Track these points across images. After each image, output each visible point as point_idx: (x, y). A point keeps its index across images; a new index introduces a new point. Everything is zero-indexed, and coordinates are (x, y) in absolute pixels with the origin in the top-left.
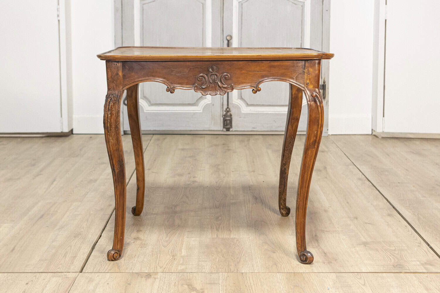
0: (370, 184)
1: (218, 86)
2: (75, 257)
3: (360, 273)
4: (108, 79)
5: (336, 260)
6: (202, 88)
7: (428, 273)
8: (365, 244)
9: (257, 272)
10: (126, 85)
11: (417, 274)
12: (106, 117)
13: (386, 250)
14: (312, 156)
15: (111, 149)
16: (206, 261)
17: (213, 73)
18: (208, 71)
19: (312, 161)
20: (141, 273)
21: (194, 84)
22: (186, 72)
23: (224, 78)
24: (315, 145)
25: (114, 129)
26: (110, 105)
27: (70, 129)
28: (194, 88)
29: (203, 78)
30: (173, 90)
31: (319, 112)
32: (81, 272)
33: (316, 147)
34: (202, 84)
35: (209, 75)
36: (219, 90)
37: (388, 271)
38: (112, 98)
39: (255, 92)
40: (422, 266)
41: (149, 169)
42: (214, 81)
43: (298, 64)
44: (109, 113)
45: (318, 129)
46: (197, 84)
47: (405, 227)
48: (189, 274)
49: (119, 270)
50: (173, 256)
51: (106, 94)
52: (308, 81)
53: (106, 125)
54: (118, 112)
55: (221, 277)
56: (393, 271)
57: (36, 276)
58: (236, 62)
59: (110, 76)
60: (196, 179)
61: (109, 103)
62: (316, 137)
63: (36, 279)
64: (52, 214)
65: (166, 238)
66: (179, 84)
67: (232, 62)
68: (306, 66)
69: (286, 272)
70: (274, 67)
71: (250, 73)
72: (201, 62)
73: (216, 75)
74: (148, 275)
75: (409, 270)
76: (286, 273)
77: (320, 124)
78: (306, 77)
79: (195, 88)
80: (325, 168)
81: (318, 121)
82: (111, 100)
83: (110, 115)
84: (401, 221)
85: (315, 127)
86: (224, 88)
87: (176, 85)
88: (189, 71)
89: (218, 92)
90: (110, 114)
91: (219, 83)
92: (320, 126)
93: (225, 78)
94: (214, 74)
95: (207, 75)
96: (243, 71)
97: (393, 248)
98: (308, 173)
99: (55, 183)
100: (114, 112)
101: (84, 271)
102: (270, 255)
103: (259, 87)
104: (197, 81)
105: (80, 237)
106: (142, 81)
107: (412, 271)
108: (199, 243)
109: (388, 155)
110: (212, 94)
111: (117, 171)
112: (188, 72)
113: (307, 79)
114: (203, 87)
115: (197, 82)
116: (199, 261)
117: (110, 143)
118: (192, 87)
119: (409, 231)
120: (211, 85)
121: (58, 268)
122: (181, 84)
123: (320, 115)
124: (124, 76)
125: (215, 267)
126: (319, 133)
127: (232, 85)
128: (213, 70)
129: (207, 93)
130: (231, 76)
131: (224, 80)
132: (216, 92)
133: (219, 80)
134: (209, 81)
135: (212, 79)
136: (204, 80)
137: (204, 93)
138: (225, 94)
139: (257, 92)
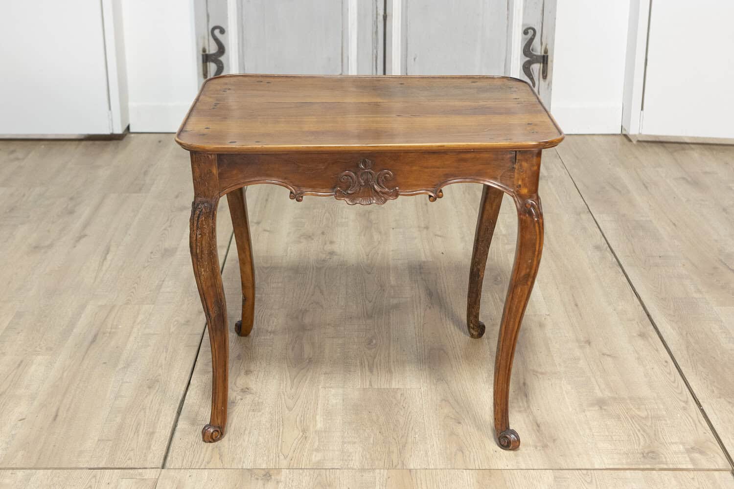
0: (614, 259)
1: (373, 190)
2: (153, 433)
3: (591, 469)
4: (194, 179)
5: (554, 440)
7: (694, 470)
8: (601, 403)
9: (433, 467)
10: (224, 188)
11: (677, 472)
12: (195, 238)
13: (633, 418)
14: (522, 296)
15: (204, 285)
16: (355, 443)
18: (357, 166)
19: (522, 304)
20: (255, 471)
21: (335, 187)
22: (322, 169)
23: (383, 178)
24: (527, 281)
25: (207, 255)
26: (200, 220)
27: (125, 127)
28: (334, 193)
29: (349, 178)
30: (301, 197)
31: (536, 231)
32: (163, 467)
33: (529, 283)
34: (348, 188)
35: (359, 174)
36: (375, 196)
37: (633, 467)
38: (202, 210)
40: (686, 455)
41: (258, 223)
42: (367, 181)
43: (504, 156)
44: (198, 232)
45: (534, 256)
46: (340, 187)
47: (666, 364)
48: (330, 472)
49: (222, 463)
50: (304, 431)
51: (193, 200)
52: (520, 183)
53: (194, 251)
54: (212, 231)
55: (377, 479)
56: (642, 467)
57: (95, 476)
58: (402, 154)
59: (197, 175)
61: (198, 217)
62: (531, 269)
63: (96, 482)
64: (110, 333)
65: (291, 389)
66: (310, 187)
67: (396, 153)
68: (517, 158)
69: (477, 468)
70: (465, 160)
71: (426, 170)
73: (370, 173)
74: (267, 475)
75: (667, 464)
76: (477, 471)
77: (537, 249)
78: (516, 175)
81: (534, 244)
82: (200, 212)
83: (200, 236)
84: (659, 349)
85: (530, 254)
86: (383, 193)
87: (304, 190)
88: (326, 167)
89: (373, 199)
90: (200, 234)
91: (375, 187)
92: (536, 253)
93: (385, 177)
94: (367, 172)
95: (355, 173)
96: (414, 168)
97: (643, 414)
98: (515, 319)
99: (109, 257)
100: (206, 231)
101: (167, 465)
102: (453, 428)
103: (440, 192)
105: (157, 388)
106: (250, 183)
107: (671, 466)
108: (343, 400)
109: (646, 187)
110: (363, 203)
111: (213, 315)
112: (325, 169)
113: (518, 179)
114: (349, 192)
115: (339, 184)
116: (344, 443)
117: (202, 278)
118: (331, 191)
119: (670, 374)
120: (362, 188)
121: (128, 460)
122: (313, 187)
123: (538, 237)
124: (220, 174)
125: (368, 456)
126: (535, 263)
127: (397, 188)
128: (365, 166)
129: (356, 202)
130: (394, 174)
131: (383, 180)
132: (370, 200)
133: (376, 181)
134: (359, 182)
135: (363, 179)
136: (351, 180)
137: (351, 201)
138: (384, 203)
139: (436, 199)
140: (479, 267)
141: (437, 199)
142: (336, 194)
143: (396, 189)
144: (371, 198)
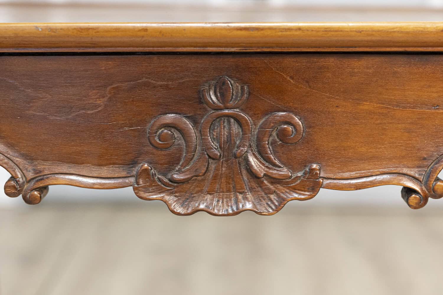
1: (244, 172)
6: (172, 180)
17: (226, 111)
18: (201, 100)
21: (134, 163)
22: (96, 106)
23: (274, 134)
28: (132, 180)
29: (177, 134)
30: (35, 189)
34: (173, 163)
36: (251, 189)
39: (420, 203)
42: (228, 146)
46: (150, 163)
58: (331, 61)
67: (315, 59)
72: (168, 61)
73: (238, 121)
79: (141, 182)
86: (274, 181)
87: (48, 168)
88: (110, 99)
89: (246, 198)
91: (252, 160)
93: (283, 135)
94: (228, 116)
95: (195, 123)
96: (366, 106)
103: (438, 179)
104: (150, 148)
110: (216, 211)
112: (106, 106)
114: (175, 176)
115: (147, 153)
118: (124, 174)
120: (213, 166)
122: (76, 160)
127: (315, 166)
128: (223, 96)
129: (194, 205)
130: (308, 126)
131: (273, 143)
132: (237, 202)
133: (254, 146)
134: (206, 148)
135: (217, 139)
136: (182, 142)
137: (182, 205)
138: (278, 209)
139: (426, 200)
141: (430, 199)
142: (138, 183)
143: (312, 170)
144: (240, 197)
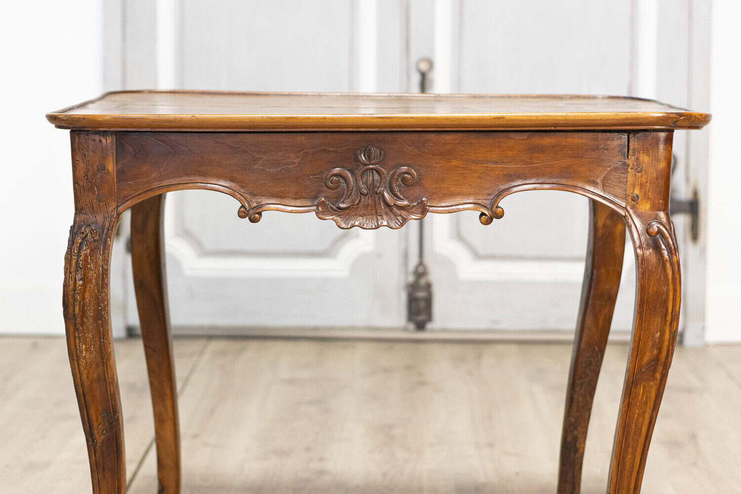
1: (382, 203)
4: (75, 182)
6: (339, 208)
10: (125, 199)
12: (71, 287)
14: (646, 403)
15: (84, 376)
17: (371, 166)
18: (357, 160)
19: (647, 416)
21: (316, 197)
22: (294, 163)
23: (400, 180)
24: (654, 371)
25: (91, 320)
26: (83, 253)
28: (315, 208)
29: (342, 180)
30: (257, 213)
31: (666, 277)
33: (658, 376)
34: (339, 197)
35: (358, 172)
36: (386, 214)
38: (87, 235)
39: (488, 222)
41: (195, 436)
42: (372, 187)
43: (608, 142)
44: (79, 276)
45: (665, 324)
46: (325, 197)
51: (72, 224)
52: (637, 192)
53: (71, 310)
54: (103, 275)
58: (433, 136)
59: (81, 173)
60: (329, 466)
61: (80, 248)
62: (660, 350)
66: (273, 196)
67: (423, 135)
68: (631, 147)
70: (541, 149)
71: (473, 167)
72: (336, 136)
73: (378, 172)
77: (670, 311)
78: (630, 179)
79: (320, 209)
80: (693, 437)
81: (666, 301)
82: (83, 239)
83: (81, 282)
85: (658, 320)
86: (400, 208)
87: (264, 201)
88: (302, 159)
89: (382, 219)
90: (81, 279)
91: (386, 194)
92: (669, 318)
93: (405, 180)
94: (372, 169)
95: (353, 173)
96: (454, 163)
98: (635, 449)
100: (92, 274)
103: (497, 207)
104: (325, 189)
106: (171, 187)
110: (365, 226)
111: (99, 438)
112: (299, 163)
113: (634, 186)
114: (340, 205)
115: (323, 192)
117: (82, 362)
118: (310, 204)
120: (363, 199)
122: (280, 196)
123: (671, 287)
124: (121, 173)
126: (667, 336)
127: (424, 199)
128: (369, 157)
129: (351, 223)
130: (419, 175)
131: (399, 186)
132: (377, 221)
133: (387, 186)
134: (359, 189)
135: (366, 183)
136: (345, 185)
137: (345, 223)
138: (402, 225)
139: (492, 220)
140: (576, 433)
141: (494, 219)
142: (318, 209)
143: (422, 201)
144: (379, 218)
